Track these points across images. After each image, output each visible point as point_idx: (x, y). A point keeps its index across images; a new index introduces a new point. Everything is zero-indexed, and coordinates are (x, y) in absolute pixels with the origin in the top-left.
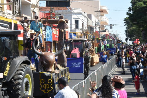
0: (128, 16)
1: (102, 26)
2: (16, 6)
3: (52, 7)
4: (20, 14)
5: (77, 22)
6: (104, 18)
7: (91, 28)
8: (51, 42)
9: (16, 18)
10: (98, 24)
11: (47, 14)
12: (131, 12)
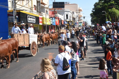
0: (92, 12)
1: (79, 18)
2: (39, 8)
3: (55, 8)
4: (40, 12)
5: (67, 16)
6: (81, 13)
7: (74, 19)
8: (55, 26)
9: (38, 14)
10: (78, 16)
11: (53, 12)
12: (94, 11)
